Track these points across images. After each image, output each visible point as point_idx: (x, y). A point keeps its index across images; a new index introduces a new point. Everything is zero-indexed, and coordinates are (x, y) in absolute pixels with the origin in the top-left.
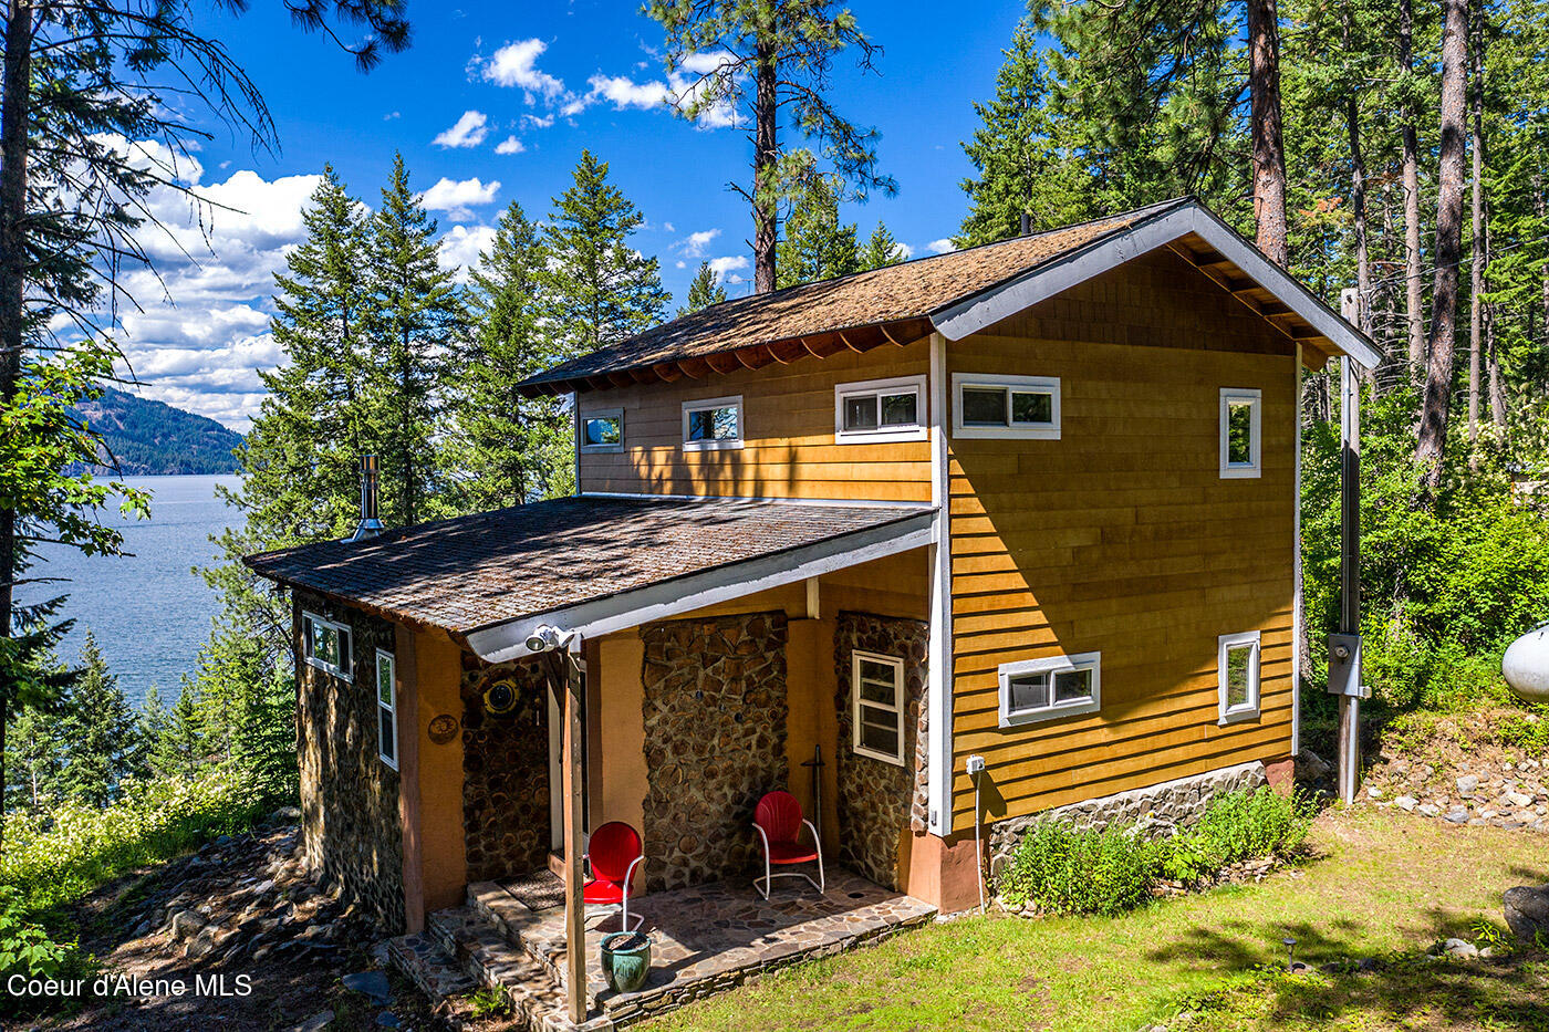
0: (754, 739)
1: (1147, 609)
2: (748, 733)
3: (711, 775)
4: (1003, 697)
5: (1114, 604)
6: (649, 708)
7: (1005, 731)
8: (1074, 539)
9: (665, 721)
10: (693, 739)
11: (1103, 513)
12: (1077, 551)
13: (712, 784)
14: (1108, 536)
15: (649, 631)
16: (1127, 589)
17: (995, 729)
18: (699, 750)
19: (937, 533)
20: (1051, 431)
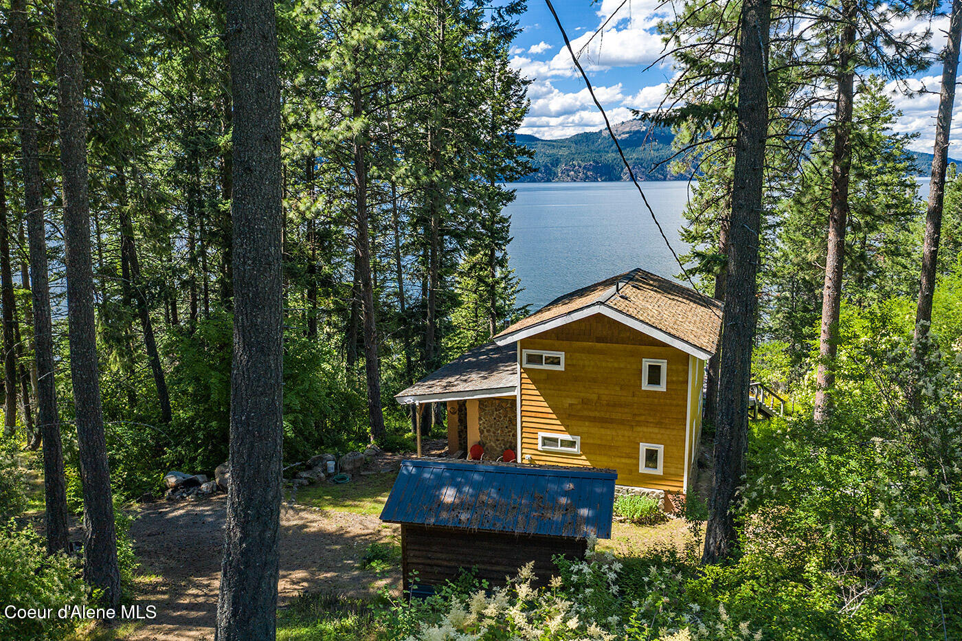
0: (511, 434)
1: (602, 427)
2: (509, 432)
3: (498, 440)
4: (540, 441)
5: (587, 423)
6: (480, 419)
7: (540, 451)
8: (569, 401)
9: (484, 423)
10: (492, 430)
11: (582, 394)
12: (571, 405)
13: (498, 443)
14: (585, 402)
15: (480, 400)
16: (594, 420)
17: (537, 450)
18: (494, 433)
19: (517, 393)
20: (561, 368)
